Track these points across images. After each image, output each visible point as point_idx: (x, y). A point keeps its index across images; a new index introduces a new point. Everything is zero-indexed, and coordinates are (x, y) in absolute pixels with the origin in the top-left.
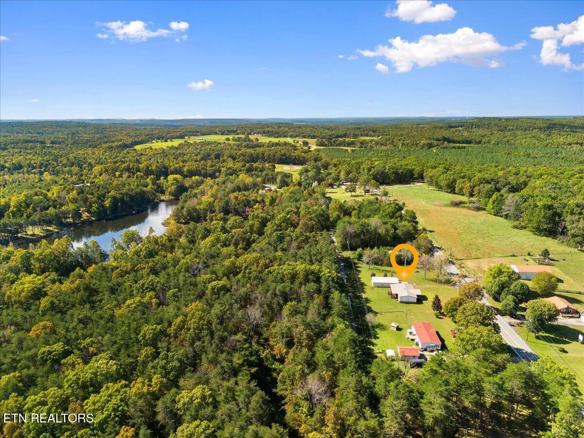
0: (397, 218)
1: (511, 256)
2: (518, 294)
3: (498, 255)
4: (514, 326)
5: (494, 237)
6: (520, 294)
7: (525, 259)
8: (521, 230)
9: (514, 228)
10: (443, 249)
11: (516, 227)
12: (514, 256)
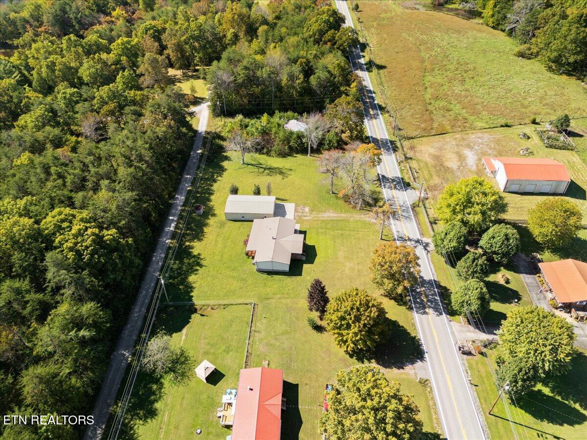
0: (326, 43)
1: (502, 126)
2: (494, 253)
3: (480, 124)
4: (469, 353)
5: (482, 79)
6: (498, 254)
7: (525, 135)
8: (529, 61)
9: (519, 57)
10: (388, 112)
11: (522, 55)
12: (507, 126)
